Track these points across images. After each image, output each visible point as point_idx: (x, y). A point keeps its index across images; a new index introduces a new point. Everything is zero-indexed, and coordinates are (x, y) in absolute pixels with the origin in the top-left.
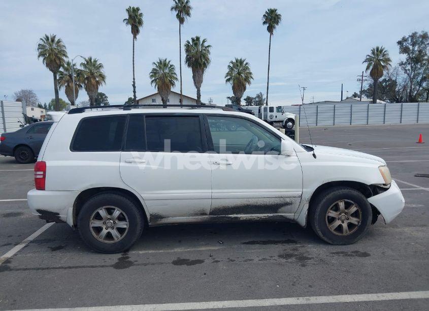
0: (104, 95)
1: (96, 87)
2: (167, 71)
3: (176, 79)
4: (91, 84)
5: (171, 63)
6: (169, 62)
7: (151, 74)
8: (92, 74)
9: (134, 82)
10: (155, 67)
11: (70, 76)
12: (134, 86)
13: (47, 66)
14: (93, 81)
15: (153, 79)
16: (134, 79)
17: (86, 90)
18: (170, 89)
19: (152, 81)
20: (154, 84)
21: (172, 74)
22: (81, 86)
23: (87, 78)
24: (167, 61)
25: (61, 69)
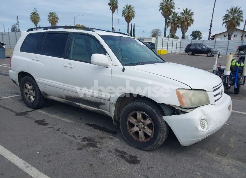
0: (200, 32)
1: (187, 27)
2: (236, 15)
3: (242, 21)
4: (184, 25)
5: (240, 10)
6: (239, 9)
7: (224, 18)
8: (186, 19)
9: (211, 24)
10: (227, 13)
11: (174, 21)
12: (211, 26)
13: (163, 15)
14: (186, 23)
15: (225, 21)
16: (212, 21)
17: (181, 29)
18: (236, 28)
19: (224, 23)
20: (225, 24)
21: (239, 17)
22: (179, 26)
23: (183, 22)
24: (238, 8)
25: (170, 17)
